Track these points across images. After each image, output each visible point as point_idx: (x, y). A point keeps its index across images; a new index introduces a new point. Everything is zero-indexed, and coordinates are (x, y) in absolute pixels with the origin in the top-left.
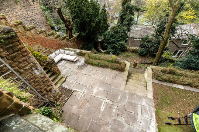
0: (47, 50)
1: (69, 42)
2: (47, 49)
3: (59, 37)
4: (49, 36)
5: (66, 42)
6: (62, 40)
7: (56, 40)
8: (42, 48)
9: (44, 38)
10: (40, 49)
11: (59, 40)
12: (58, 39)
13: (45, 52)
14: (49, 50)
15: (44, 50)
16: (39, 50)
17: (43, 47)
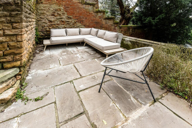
0: (71, 20)
1: (116, 28)
2: (71, 18)
3: (102, 14)
4: (86, 4)
5: (111, 25)
6: (106, 19)
7: (94, 14)
8: (63, 14)
9: (75, 3)
10: (58, 14)
11: (99, 16)
12: (99, 14)
13: (63, 22)
14: (73, 22)
15: (64, 17)
16: (56, 14)
17: (66, 13)
